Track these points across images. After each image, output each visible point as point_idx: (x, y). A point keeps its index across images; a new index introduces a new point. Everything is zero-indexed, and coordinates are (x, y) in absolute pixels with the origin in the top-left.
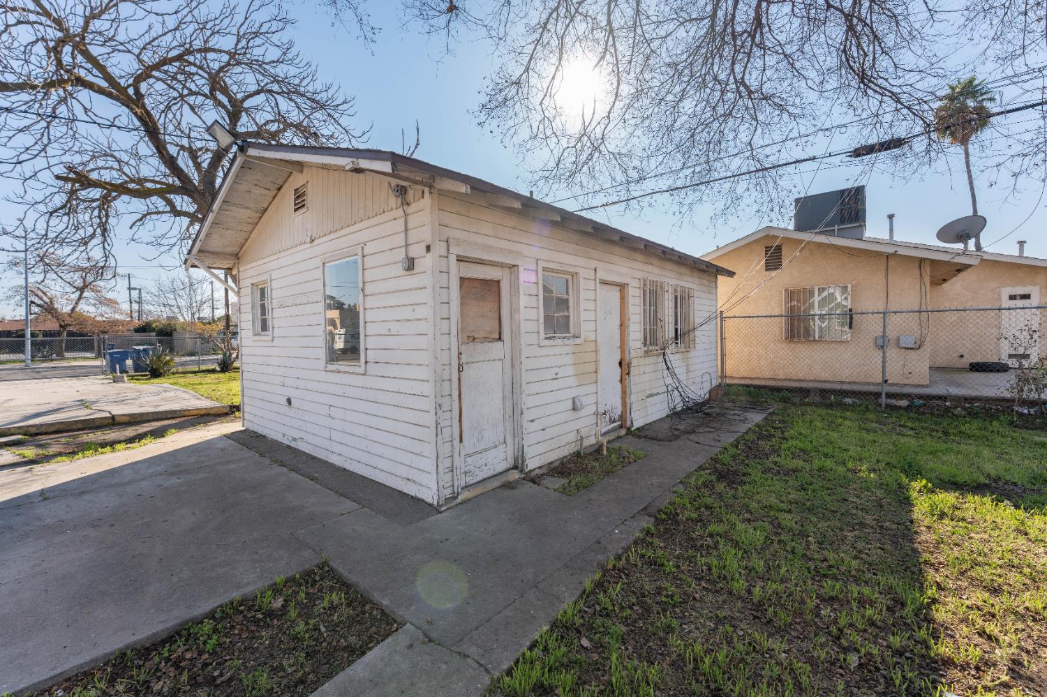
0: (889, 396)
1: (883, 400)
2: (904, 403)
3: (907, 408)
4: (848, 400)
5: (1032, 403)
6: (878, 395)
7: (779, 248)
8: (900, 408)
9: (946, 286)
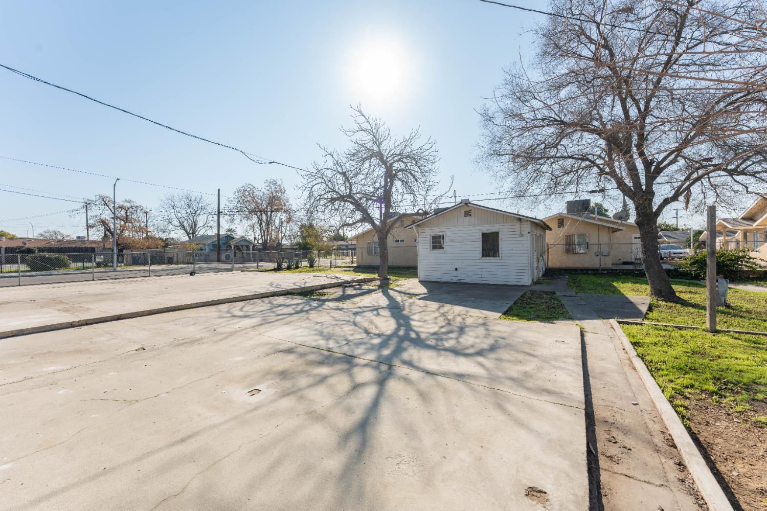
0: (602, 270)
1: (600, 272)
2: (606, 272)
3: (607, 274)
4: (590, 272)
5: (638, 270)
6: (598, 270)
7: (563, 220)
8: (604, 273)
9: (614, 233)
